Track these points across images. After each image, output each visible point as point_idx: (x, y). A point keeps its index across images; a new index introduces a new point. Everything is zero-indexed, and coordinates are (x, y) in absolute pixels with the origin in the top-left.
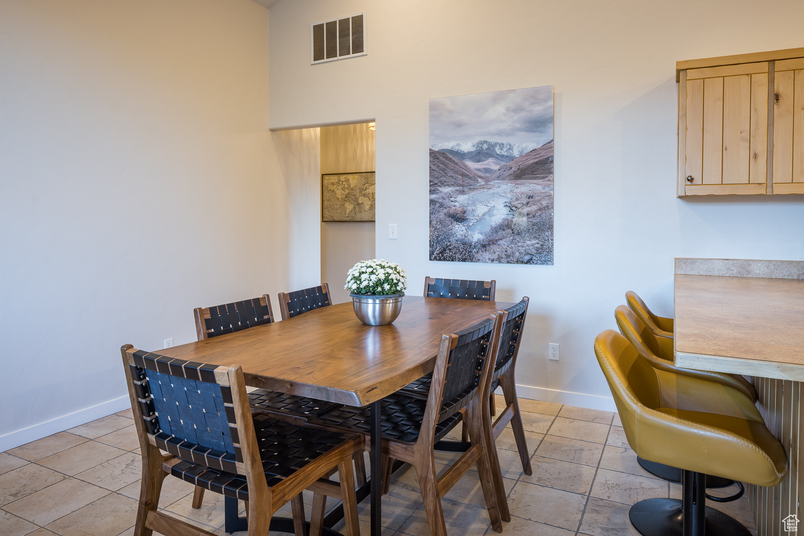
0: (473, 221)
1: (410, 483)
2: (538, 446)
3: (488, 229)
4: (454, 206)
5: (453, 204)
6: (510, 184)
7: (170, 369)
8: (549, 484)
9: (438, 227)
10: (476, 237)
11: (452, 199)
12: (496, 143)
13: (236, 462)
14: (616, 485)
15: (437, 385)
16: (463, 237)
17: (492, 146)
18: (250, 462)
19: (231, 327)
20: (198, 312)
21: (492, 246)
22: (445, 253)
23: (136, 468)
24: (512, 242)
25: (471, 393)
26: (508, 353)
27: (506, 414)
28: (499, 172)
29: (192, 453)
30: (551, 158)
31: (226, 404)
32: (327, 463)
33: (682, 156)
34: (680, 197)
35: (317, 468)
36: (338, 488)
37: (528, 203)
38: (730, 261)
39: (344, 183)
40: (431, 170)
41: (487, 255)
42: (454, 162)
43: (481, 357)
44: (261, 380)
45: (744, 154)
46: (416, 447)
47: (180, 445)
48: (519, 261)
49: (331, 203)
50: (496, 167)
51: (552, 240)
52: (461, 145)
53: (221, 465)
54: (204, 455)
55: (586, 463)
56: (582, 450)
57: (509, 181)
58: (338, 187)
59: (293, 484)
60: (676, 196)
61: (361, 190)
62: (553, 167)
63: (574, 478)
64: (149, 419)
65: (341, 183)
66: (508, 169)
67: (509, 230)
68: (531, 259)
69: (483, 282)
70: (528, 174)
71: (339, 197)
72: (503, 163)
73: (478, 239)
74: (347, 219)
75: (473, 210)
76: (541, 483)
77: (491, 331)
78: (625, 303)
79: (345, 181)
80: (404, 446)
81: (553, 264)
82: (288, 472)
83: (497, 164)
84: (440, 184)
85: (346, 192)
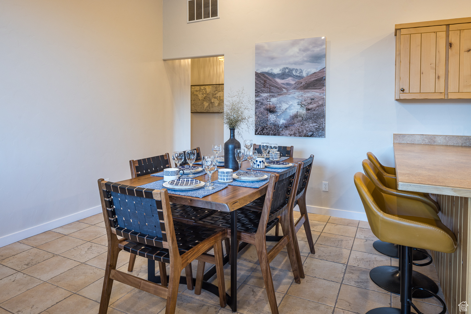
0: (280, 113)
1: (248, 258)
2: (318, 239)
3: (288, 117)
4: (269, 104)
5: (269, 103)
6: (301, 92)
7: (127, 191)
8: (325, 259)
9: (260, 116)
10: (282, 122)
11: (268, 100)
12: (293, 69)
13: (163, 242)
14: (362, 259)
15: (268, 201)
16: (274, 122)
17: (291, 70)
18: (171, 241)
19: (149, 171)
20: (132, 162)
21: (290, 127)
22: (264, 131)
23: (93, 250)
24: (302, 125)
25: (284, 207)
26: (302, 186)
27: (301, 219)
28: (295, 85)
29: (137, 237)
30: (324, 78)
31: (158, 210)
32: (208, 243)
33: (398, 77)
34: (397, 100)
35: (203, 247)
36: (213, 258)
37: (311, 103)
38: (424, 136)
39: (203, 90)
40: (256, 84)
41: (288, 132)
42: (269, 79)
43: (289, 187)
44: (174, 198)
45: (432, 76)
46: (256, 235)
47: (130, 233)
48: (306, 136)
49: (196, 102)
50: (293, 82)
51: (325, 123)
52: (273, 70)
53: (154, 243)
54: (144, 238)
55: (345, 247)
56: (342, 240)
57: (301, 90)
58: (200, 93)
59: (192, 254)
60: (394, 99)
61: (213, 95)
62: (325, 83)
63: (338, 255)
64: (112, 219)
65: (201, 90)
66: (300, 83)
67: (300, 118)
68: (313, 134)
69: (286, 147)
70: (311, 86)
71: (201, 98)
72: (297, 80)
73: (283, 123)
74: (205, 111)
75: (280, 107)
76: (320, 258)
77: (295, 173)
78: (367, 158)
79: (203, 89)
80: (249, 235)
81: (325, 137)
82: (189, 248)
83: (293, 80)
84: (261, 92)
85: (204, 96)
